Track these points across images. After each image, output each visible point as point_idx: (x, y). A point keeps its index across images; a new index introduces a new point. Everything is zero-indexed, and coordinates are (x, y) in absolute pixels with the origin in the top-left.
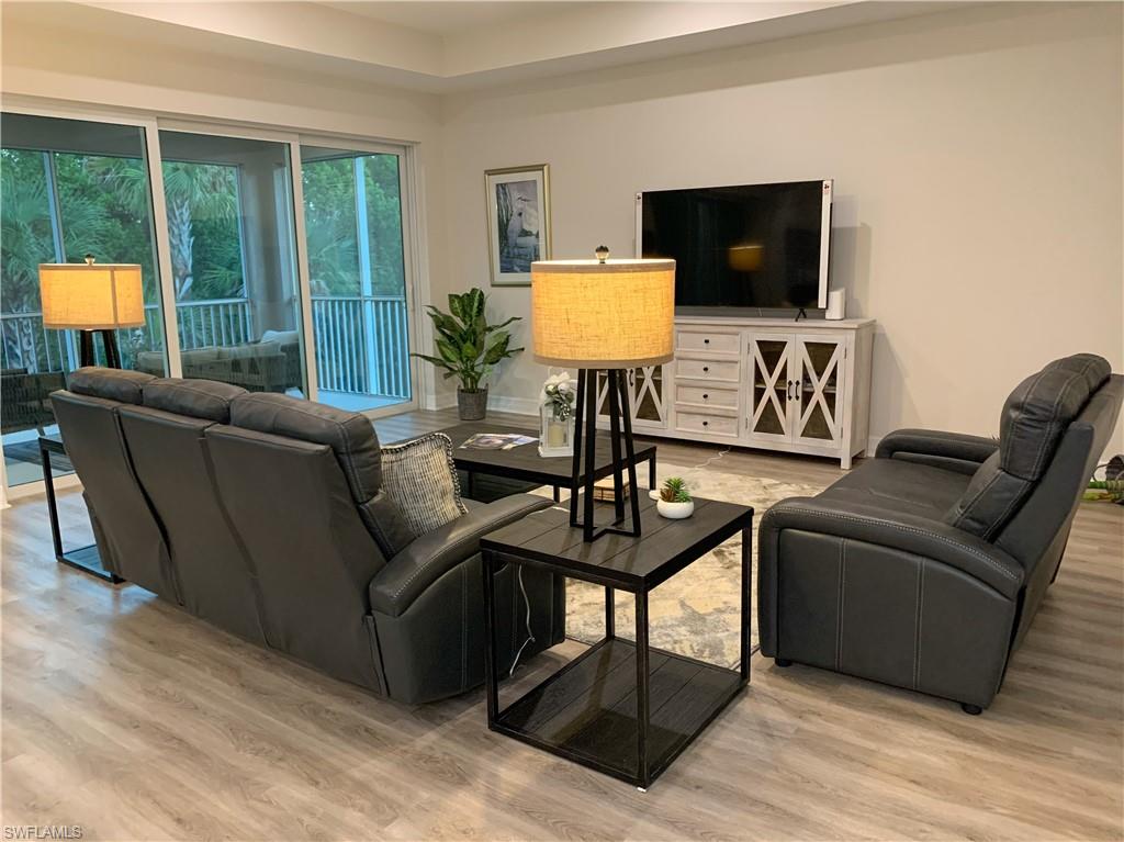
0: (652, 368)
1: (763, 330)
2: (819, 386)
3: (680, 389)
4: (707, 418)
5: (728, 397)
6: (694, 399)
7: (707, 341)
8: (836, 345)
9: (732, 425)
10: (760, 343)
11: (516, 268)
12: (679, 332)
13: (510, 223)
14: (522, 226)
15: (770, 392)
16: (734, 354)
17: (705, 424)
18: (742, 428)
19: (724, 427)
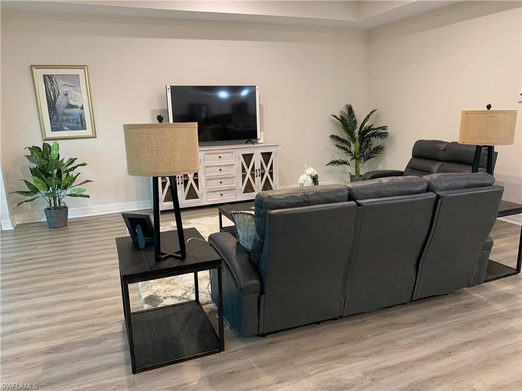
0: (193, 174)
1: (244, 149)
2: (267, 169)
3: (208, 181)
4: (221, 192)
5: (231, 181)
6: (215, 185)
7: (220, 157)
8: (272, 153)
9: (233, 193)
10: (243, 155)
11: (65, 128)
12: (206, 154)
13: (58, 100)
14: (68, 102)
15: (248, 176)
16: (232, 161)
17: (222, 195)
18: (238, 193)
19: (230, 194)
